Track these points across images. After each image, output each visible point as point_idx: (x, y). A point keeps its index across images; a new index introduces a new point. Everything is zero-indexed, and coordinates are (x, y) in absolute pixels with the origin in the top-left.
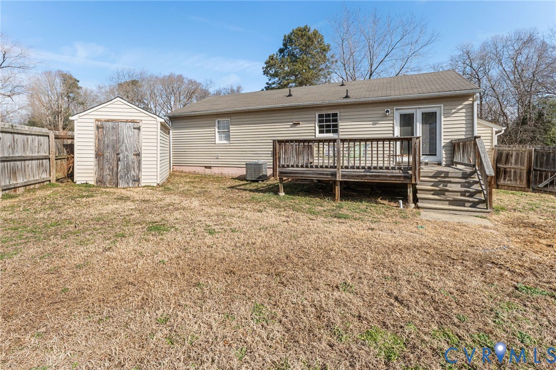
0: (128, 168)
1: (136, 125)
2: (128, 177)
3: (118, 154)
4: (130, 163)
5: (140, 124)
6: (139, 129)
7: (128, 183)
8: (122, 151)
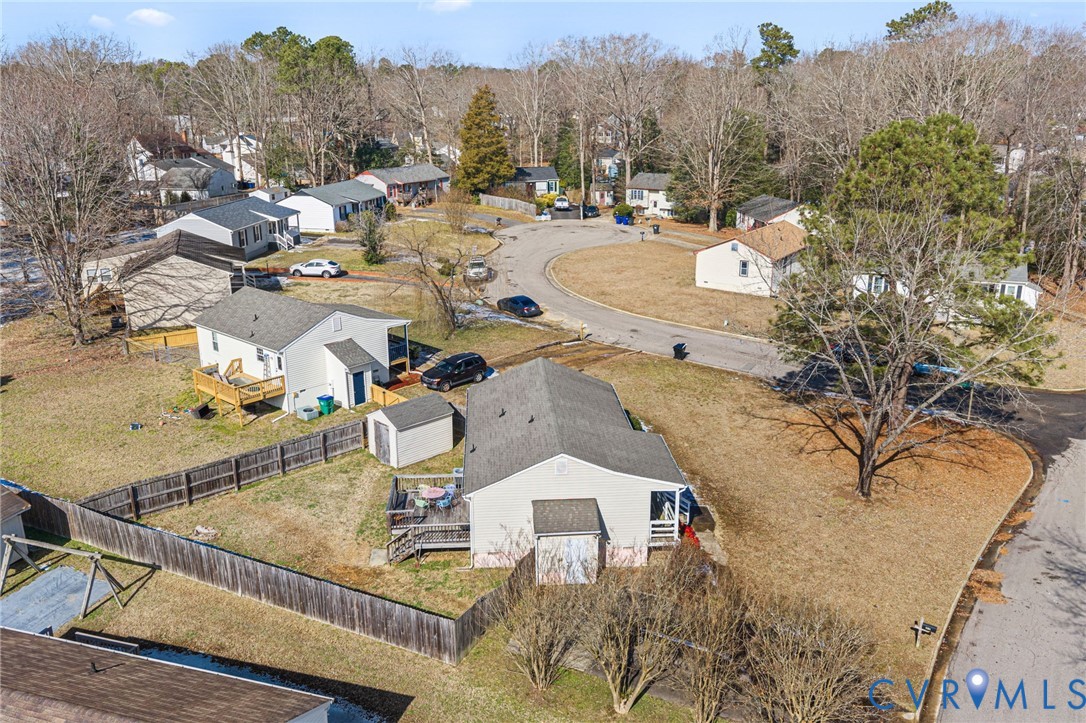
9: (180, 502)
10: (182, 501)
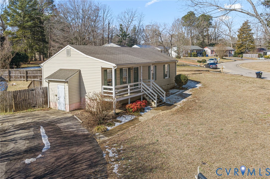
10: (24, 80)
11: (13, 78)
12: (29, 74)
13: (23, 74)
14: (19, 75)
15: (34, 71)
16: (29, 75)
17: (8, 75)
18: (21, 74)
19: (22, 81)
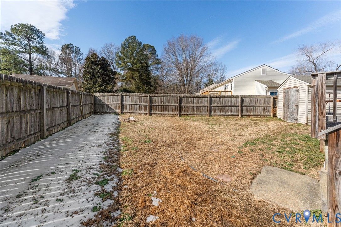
0: (292, 113)
1: (297, 89)
2: (292, 118)
3: (289, 105)
4: (294, 110)
5: (299, 88)
6: (298, 91)
7: (292, 121)
8: (290, 103)
9: (145, 112)
10: (146, 112)
11: (128, 109)
12: (156, 102)
13: (145, 102)
14: (138, 103)
15: (164, 97)
16: (155, 104)
17: (119, 103)
18: (142, 102)
19: (143, 115)
